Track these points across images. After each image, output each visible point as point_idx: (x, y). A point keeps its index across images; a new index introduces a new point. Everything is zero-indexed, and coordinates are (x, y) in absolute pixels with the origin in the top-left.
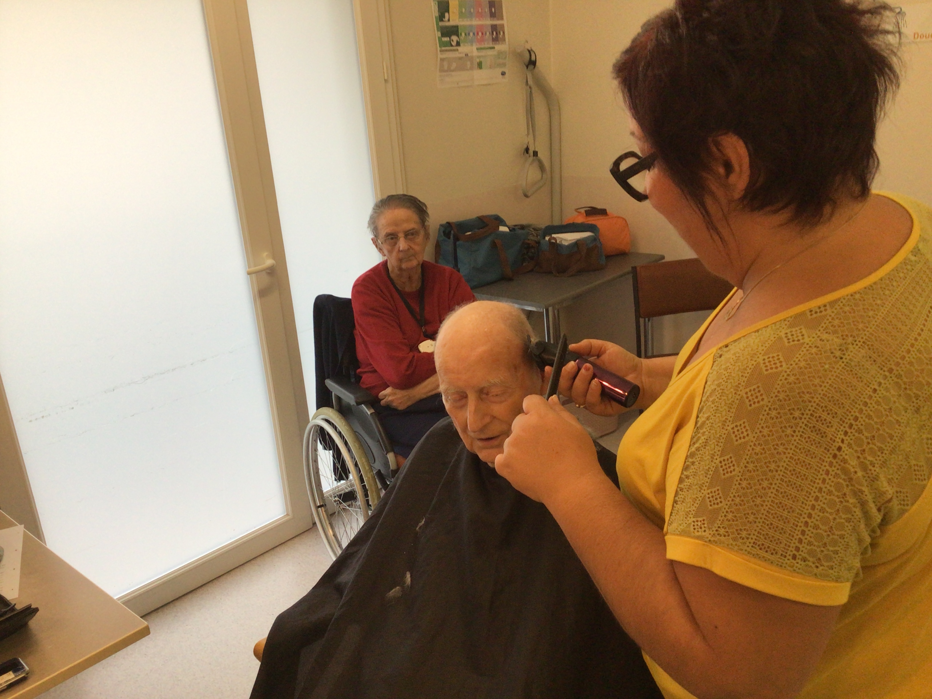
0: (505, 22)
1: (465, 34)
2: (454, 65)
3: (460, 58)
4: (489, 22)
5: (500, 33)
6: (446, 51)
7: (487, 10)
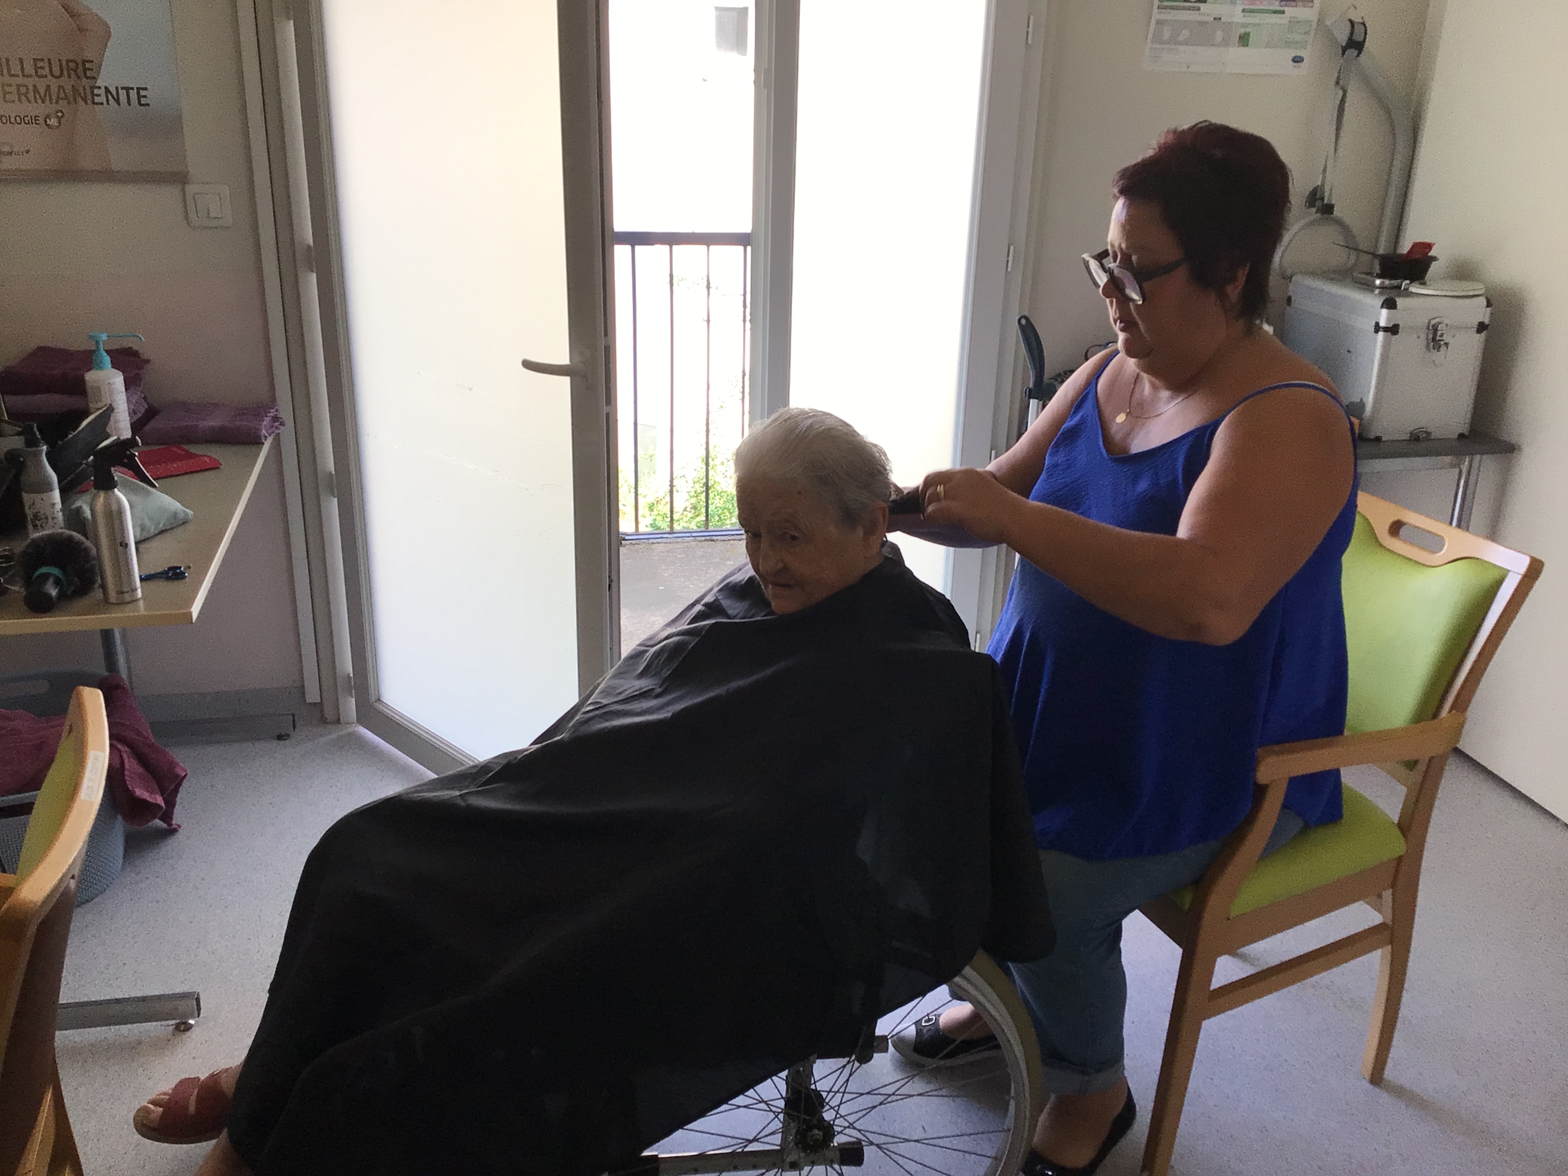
2: (1185, 34)
3: (1202, 24)
6: (1173, 8)
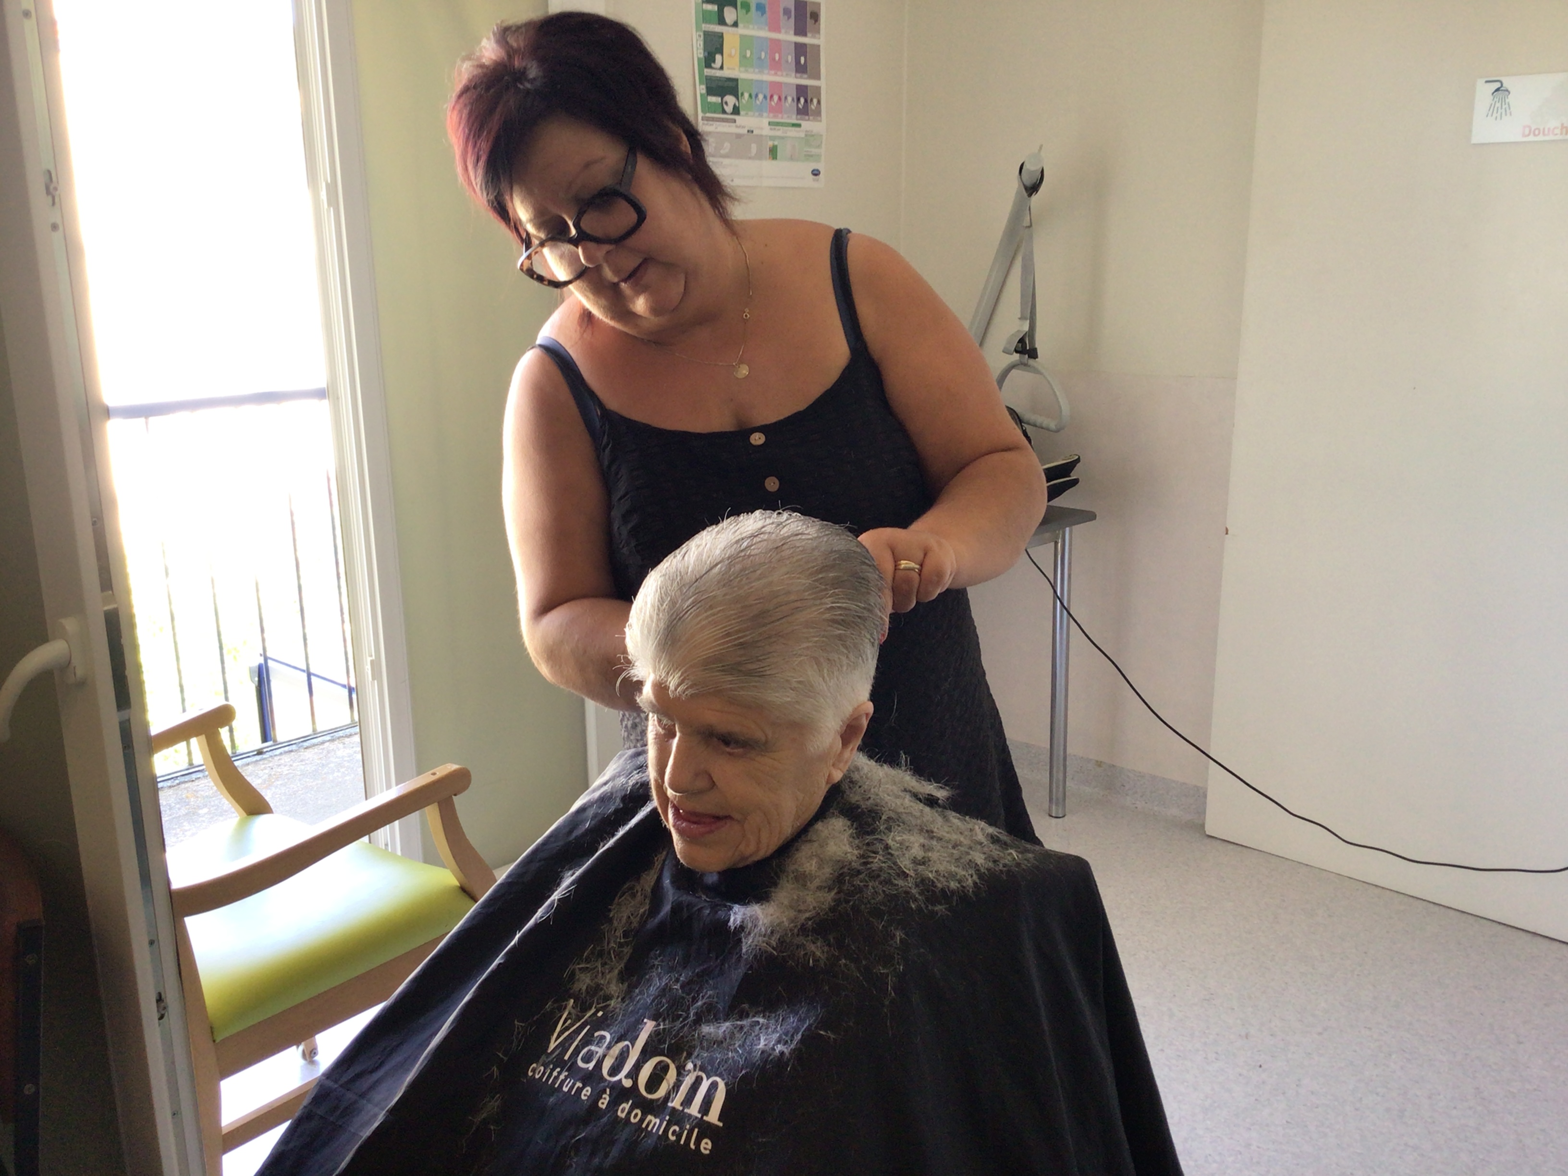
0: (822, 83)
1: (750, 96)
3: (739, 136)
4: (793, 80)
5: (812, 100)
6: (713, 119)
7: (791, 58)
